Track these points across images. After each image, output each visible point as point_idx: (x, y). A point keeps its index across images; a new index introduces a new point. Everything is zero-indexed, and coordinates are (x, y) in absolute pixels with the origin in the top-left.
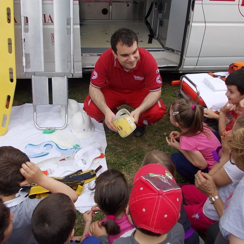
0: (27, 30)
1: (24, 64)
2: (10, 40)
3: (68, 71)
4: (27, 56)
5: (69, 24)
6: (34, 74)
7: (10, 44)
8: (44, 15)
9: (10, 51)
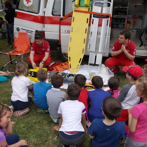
0: (91, 36)
1: (88, 48)
2: (85, 39)
3: (103, 52)
4: (90, 45)
5: (106, 35)
6: (91, 52)
7: (85, 40)
8: (98, 32)
9: (84, 43)
